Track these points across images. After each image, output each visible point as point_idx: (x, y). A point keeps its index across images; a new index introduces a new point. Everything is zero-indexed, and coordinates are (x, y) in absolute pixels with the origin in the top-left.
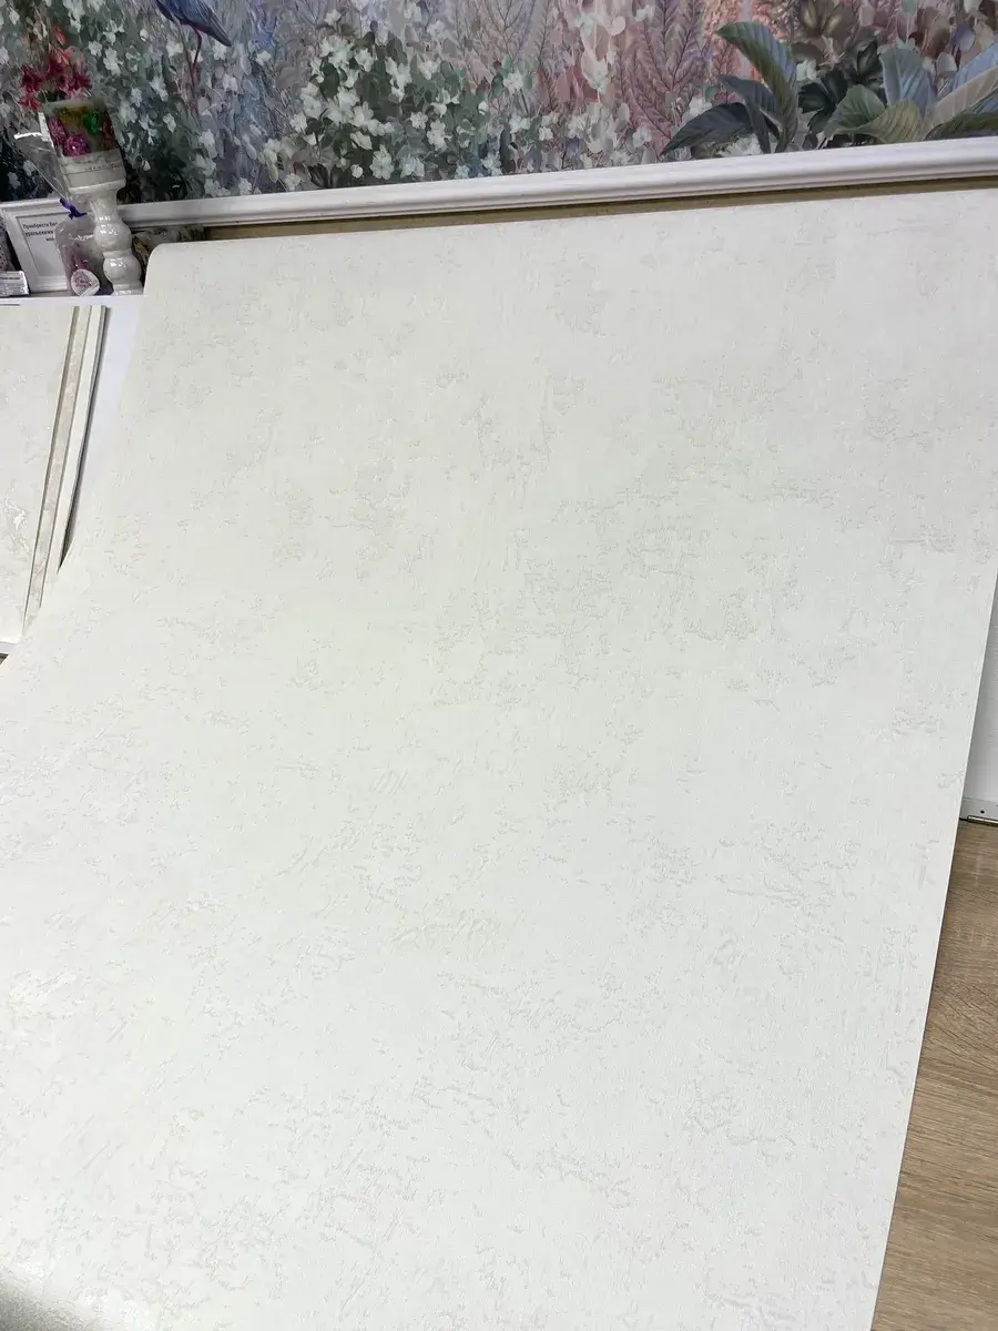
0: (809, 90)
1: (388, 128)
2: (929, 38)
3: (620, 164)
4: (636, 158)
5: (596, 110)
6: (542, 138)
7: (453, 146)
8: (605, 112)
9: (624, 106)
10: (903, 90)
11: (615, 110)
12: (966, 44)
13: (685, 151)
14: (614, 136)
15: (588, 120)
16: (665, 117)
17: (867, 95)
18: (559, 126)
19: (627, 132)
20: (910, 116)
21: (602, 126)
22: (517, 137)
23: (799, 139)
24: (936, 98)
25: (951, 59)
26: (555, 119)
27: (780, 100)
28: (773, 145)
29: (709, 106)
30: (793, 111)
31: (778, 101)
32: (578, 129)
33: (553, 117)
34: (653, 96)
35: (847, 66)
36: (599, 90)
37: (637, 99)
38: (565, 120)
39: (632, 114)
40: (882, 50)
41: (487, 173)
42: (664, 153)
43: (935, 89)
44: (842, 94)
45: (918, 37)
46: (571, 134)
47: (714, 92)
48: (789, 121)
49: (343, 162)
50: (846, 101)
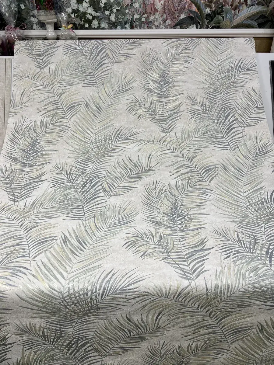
0: (208, 15)
1: (98, 14)
2: (234, 6)
3: (162, 29)
4: (166, 27)
5: (157, 15)
6: (142, 20)
7: (117, 21)
8: (160, 15)
9: (165, 14)
10: (227, 17)
11: (162, 16)
12: (241, 8)
13: (178, 27)
14: (161, 22)
15: (155, 17)
16: (174, 18)
17: (220, 17)
18: (147, 18)
19: (165, 21)
20: (228, 23)
21: (159, 18)
22: (136, 20)
23: (205, 26)
24: (234, 20)
25: (237, 11)
26: (146, 16)
27: (201, 17)
28: (199, 27)
29: (185, 16)
30: (204, 20)
31: (201, 16)
32: (152, 19)
33: (146, 15)
34: (172, 13)
35: (216, 10)
36: (159, 10)
37: (168, 13)
38: (149, 17)
39: (166, 17)
40: (224, 8)
41: (126, 28)
42: (173, 27)
43: (234, 17)
44: (215, 17)
45: (231, 6)
46: (150, 20)
47: (186, 13)
48: (203, 22)
49: (82, 22)
50: (216, 18)
